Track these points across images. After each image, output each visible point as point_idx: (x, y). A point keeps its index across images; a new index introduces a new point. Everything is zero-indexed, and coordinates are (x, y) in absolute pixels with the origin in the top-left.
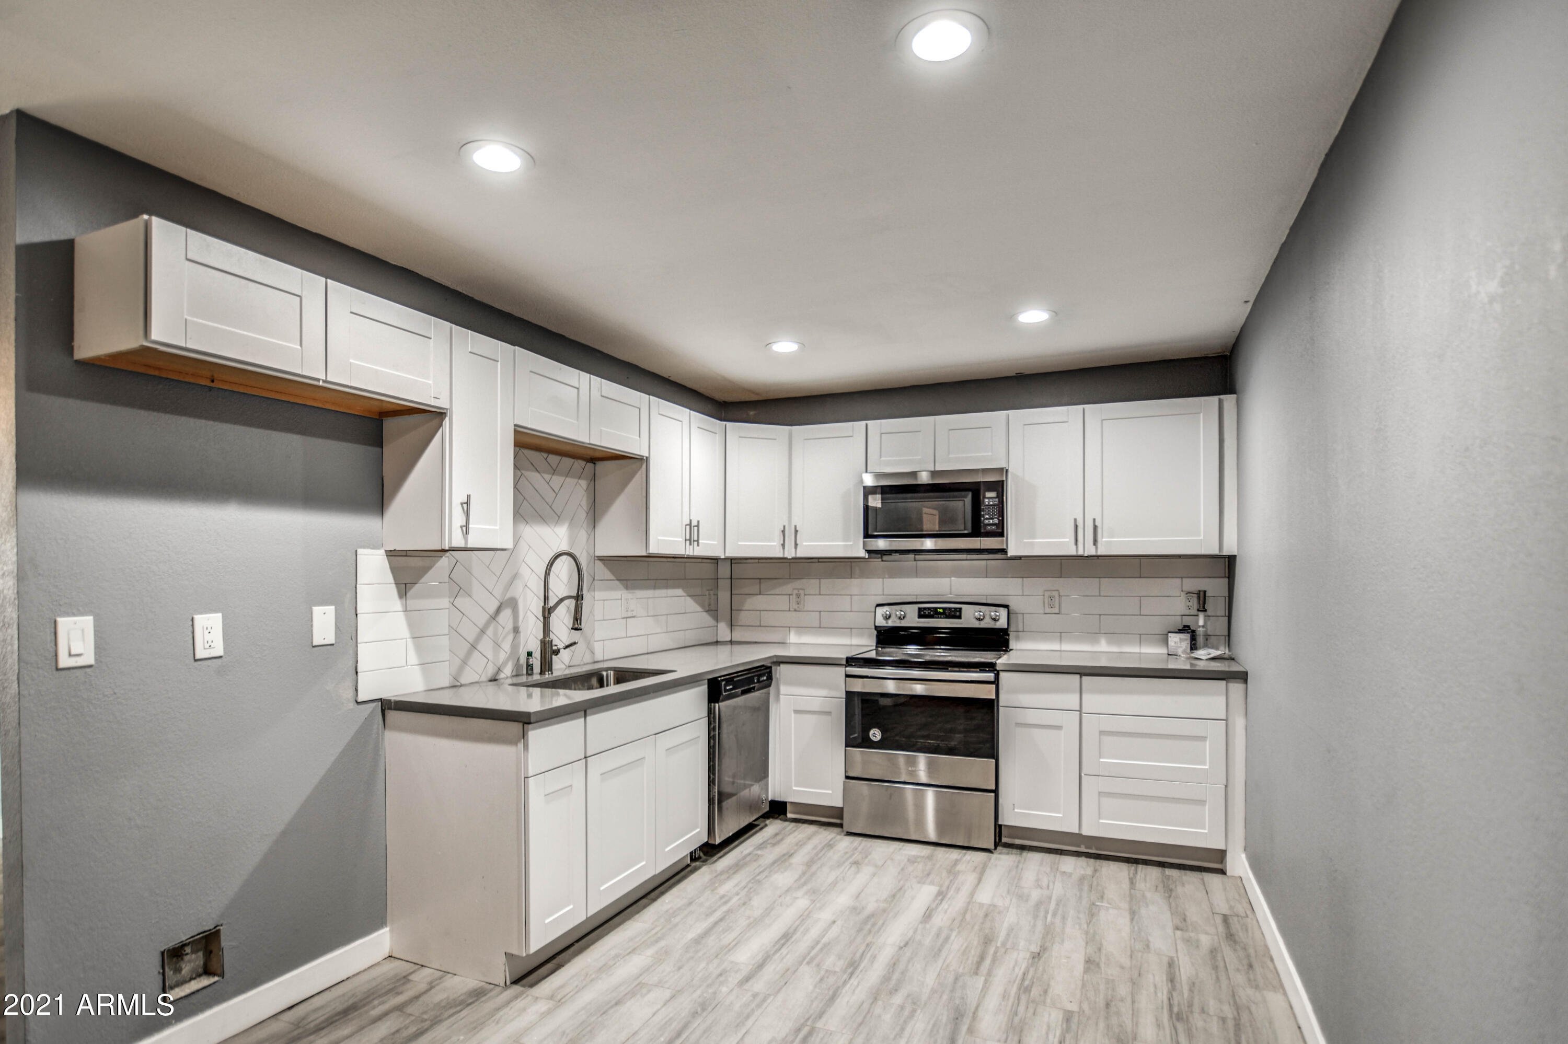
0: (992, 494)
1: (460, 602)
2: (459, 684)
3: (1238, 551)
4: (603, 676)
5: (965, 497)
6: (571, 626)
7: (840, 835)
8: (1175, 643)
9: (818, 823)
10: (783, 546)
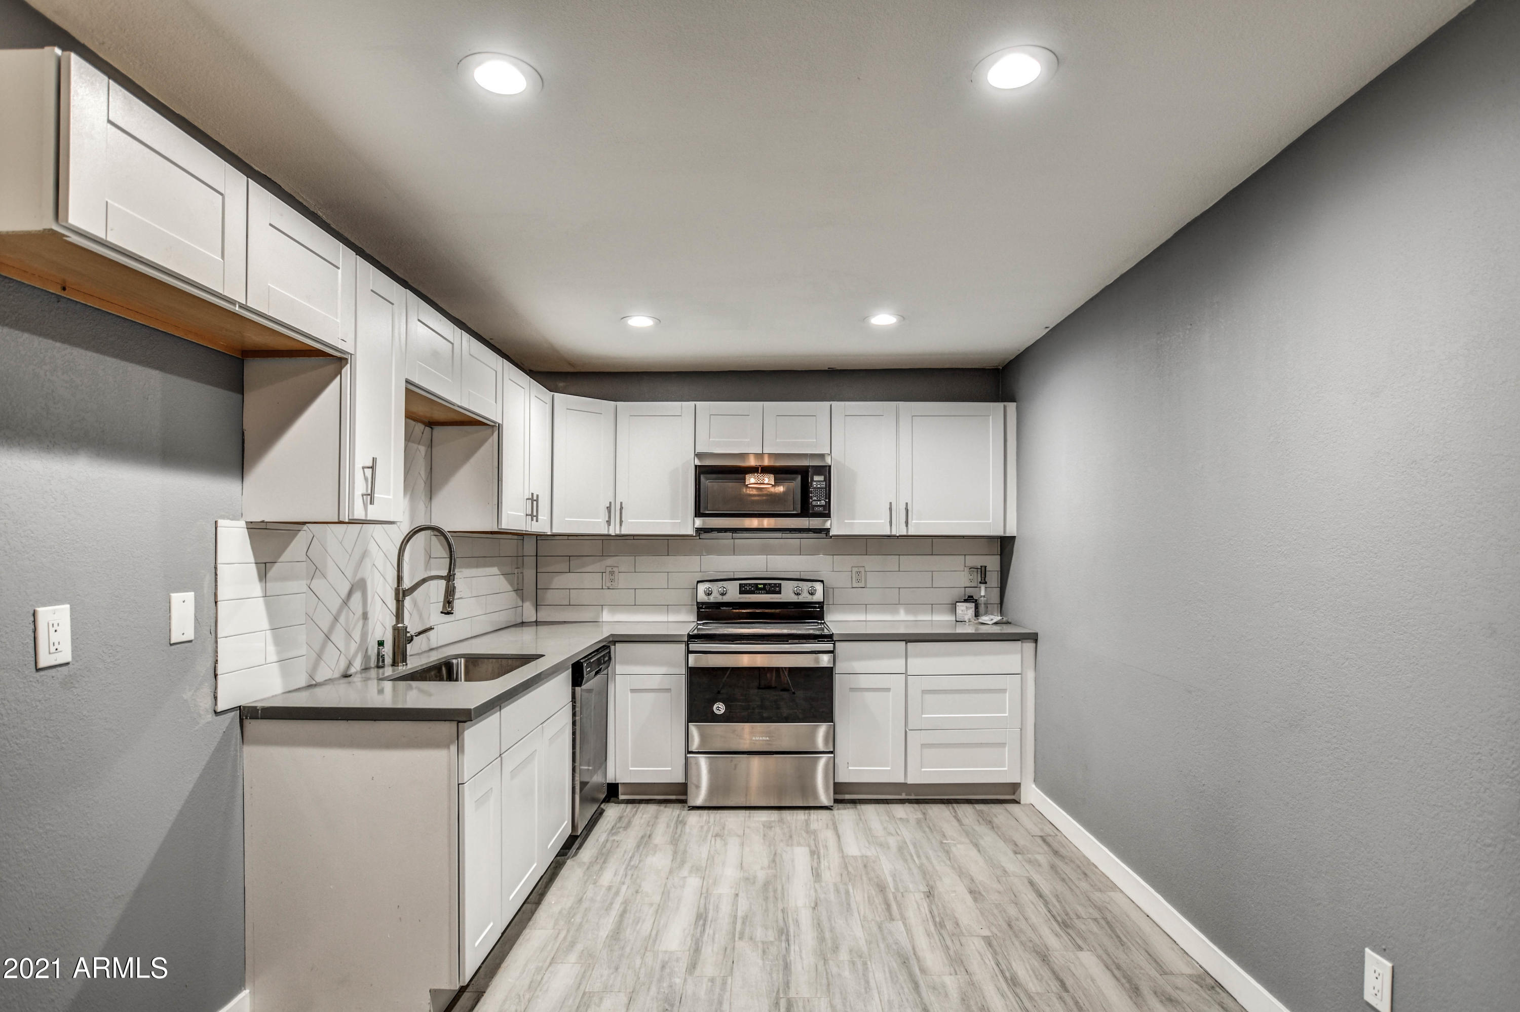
0: (821, 478)
1: (317, 584)
2: (314, 683)
3: (1017, 531)
4: (453, 664)
5: (794, 479)
6: (441, 610)
7: (684, 810)
8: (962, 611)
9: (653, 802)
10: (609, 522)
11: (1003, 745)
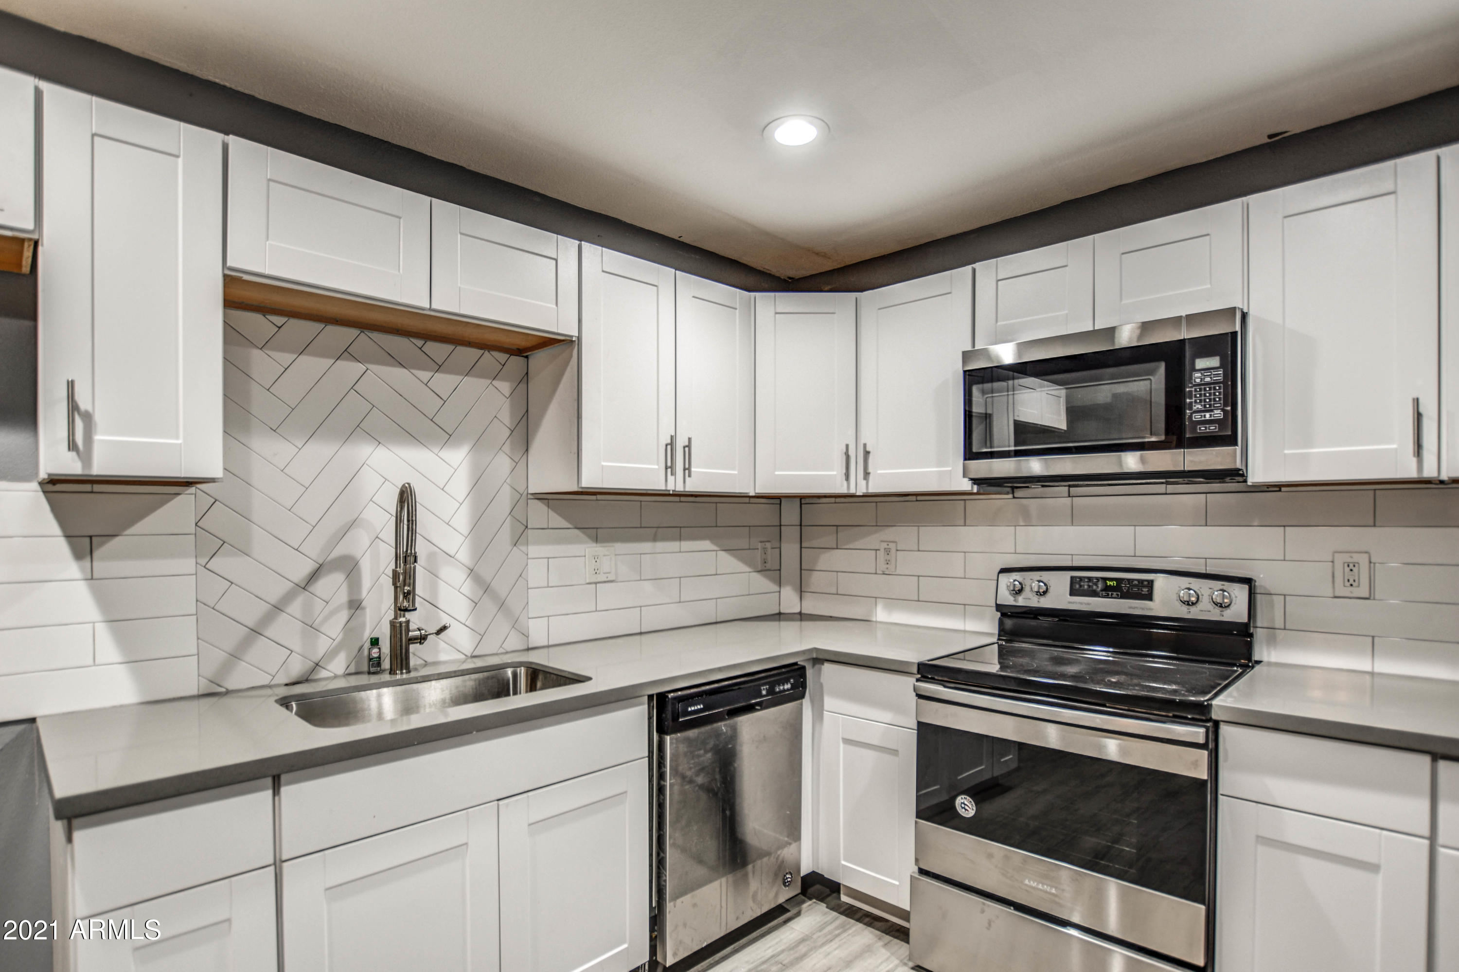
0: (1213, 362)
1: (223, 563)
2: (223, 690)
5: (1152, 372)
7: (904, 966)
10: (847, 476)
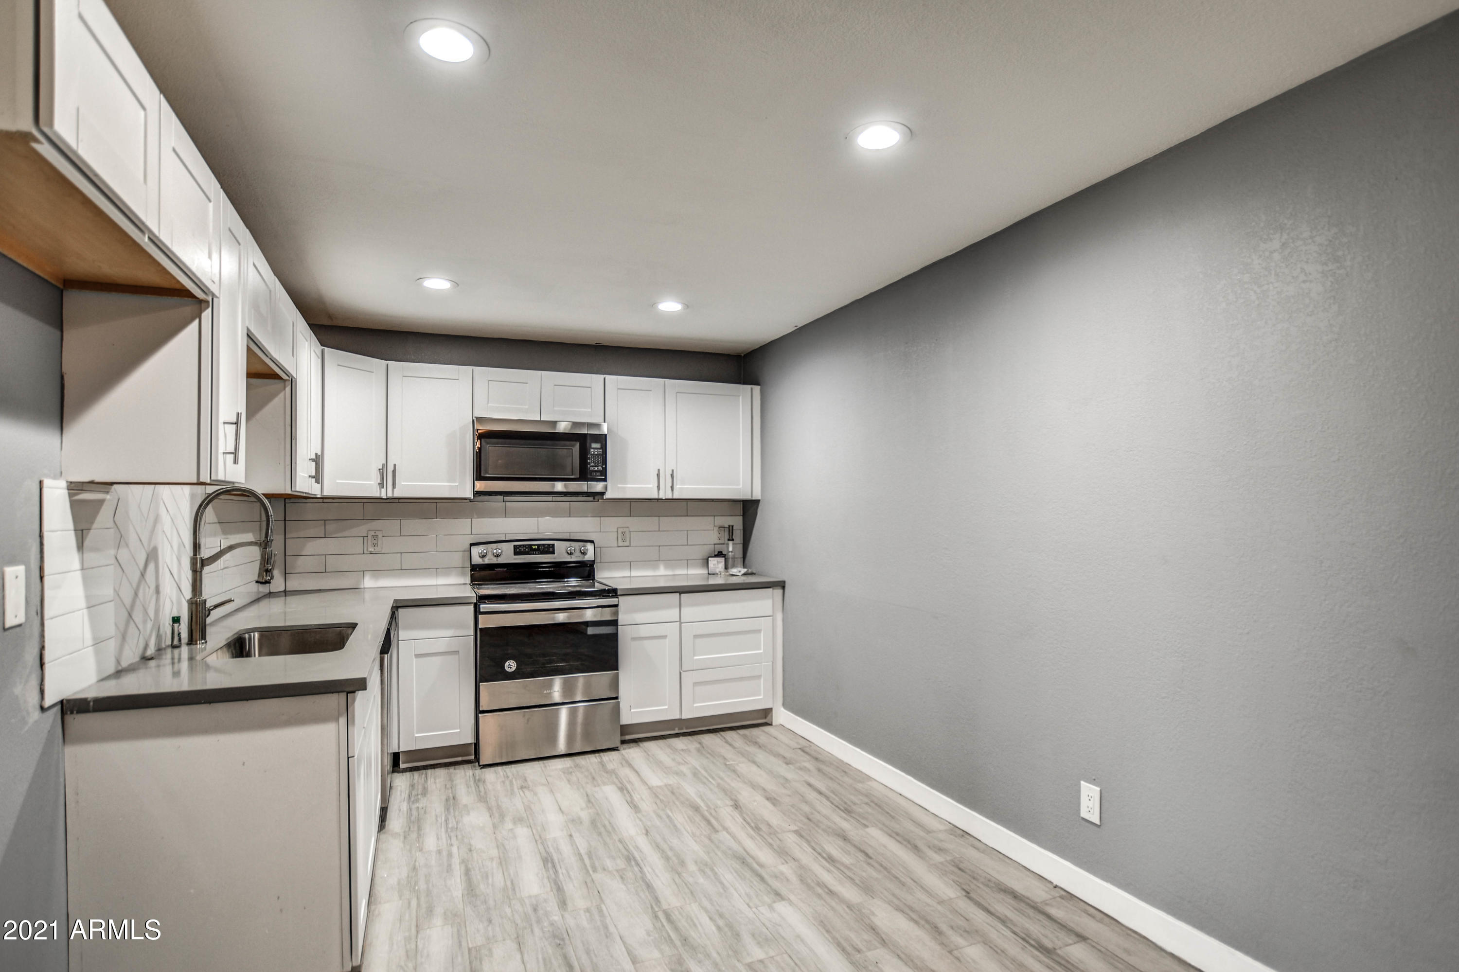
0: (598, 446)
3: (762, 495)
4: (245, 639)
5: (573, 446)
6: (256, 578)
7: (476, 770)
8: (714, 565)
9: (438, 766)
10: (381, 485)
11: (759, 677)
